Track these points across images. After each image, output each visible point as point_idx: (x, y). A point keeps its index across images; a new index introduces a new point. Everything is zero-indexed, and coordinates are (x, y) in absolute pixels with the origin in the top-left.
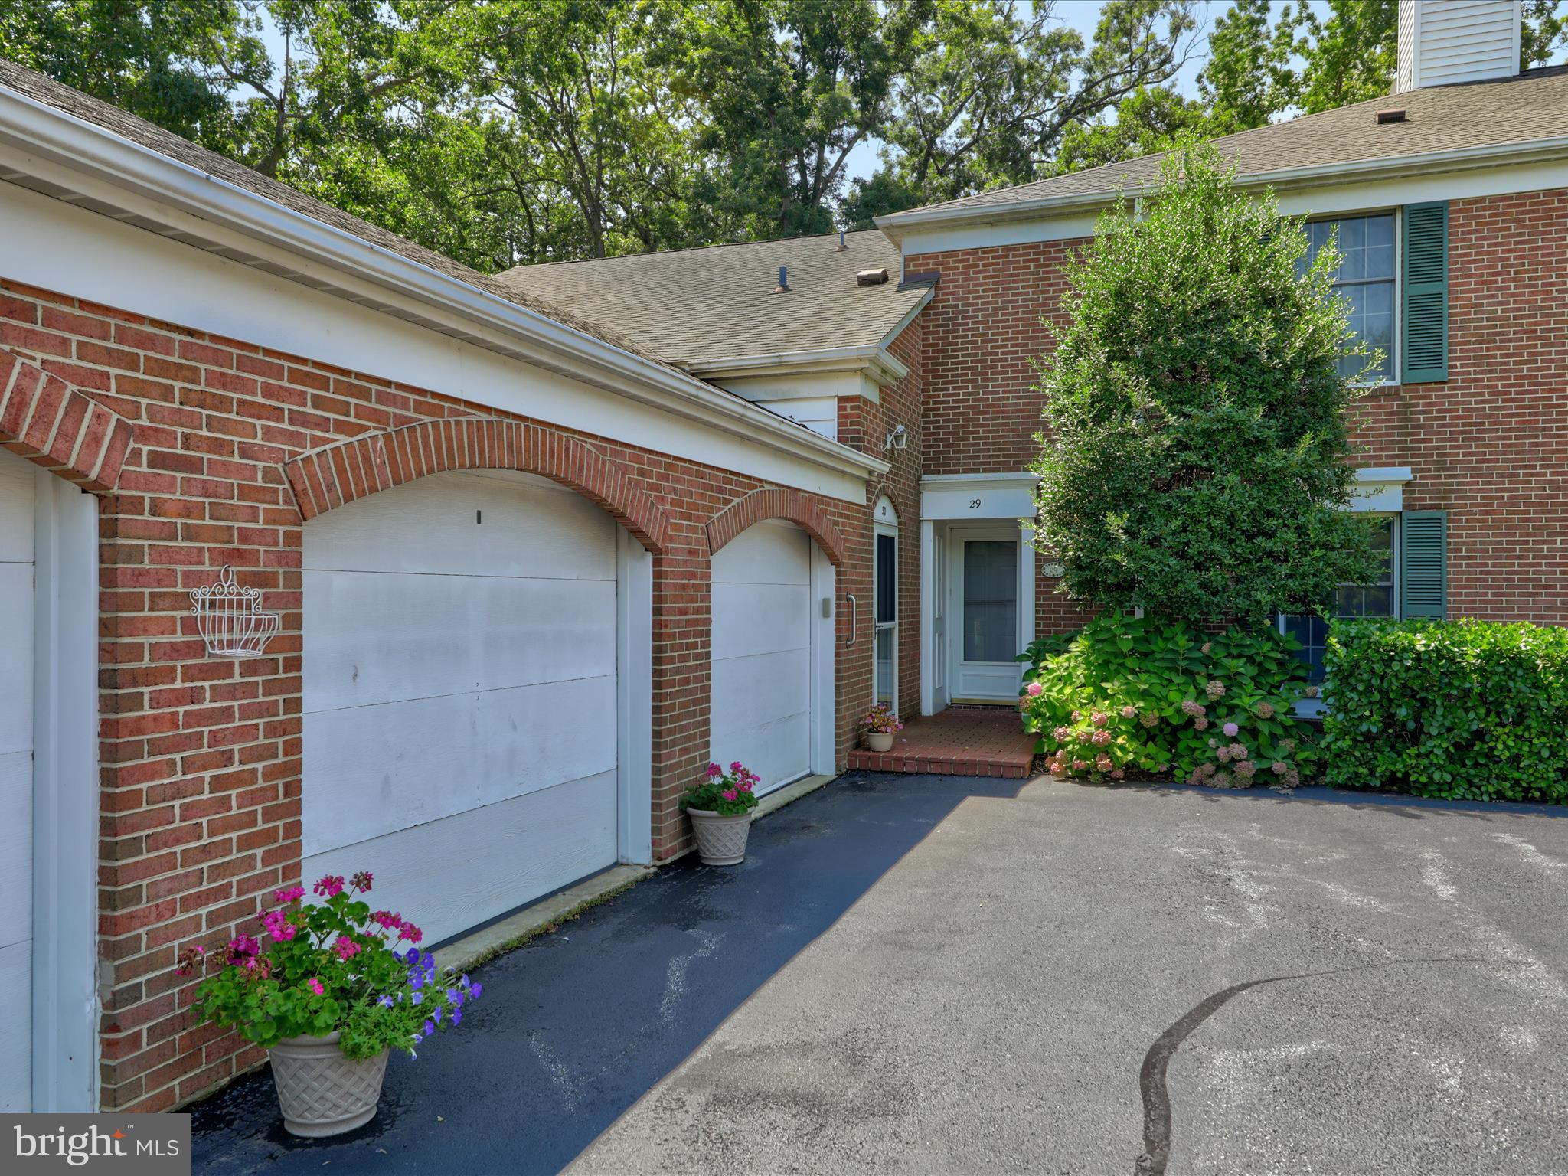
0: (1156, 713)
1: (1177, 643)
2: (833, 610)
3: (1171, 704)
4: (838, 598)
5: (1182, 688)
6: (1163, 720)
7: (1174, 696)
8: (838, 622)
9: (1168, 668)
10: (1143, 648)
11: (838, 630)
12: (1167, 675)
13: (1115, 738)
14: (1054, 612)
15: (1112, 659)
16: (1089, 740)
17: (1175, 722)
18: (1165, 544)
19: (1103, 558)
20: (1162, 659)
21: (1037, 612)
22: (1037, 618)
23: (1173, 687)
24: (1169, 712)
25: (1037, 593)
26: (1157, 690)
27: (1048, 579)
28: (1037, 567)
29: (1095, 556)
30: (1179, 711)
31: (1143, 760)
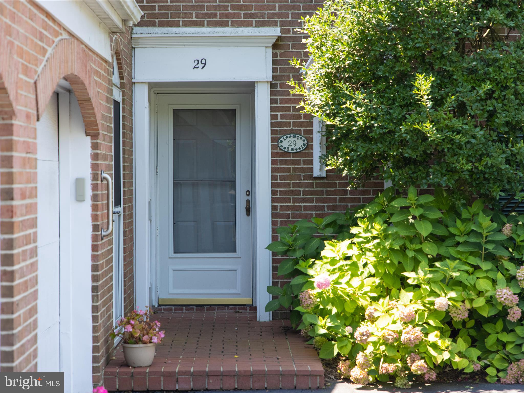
0: (468, 305)
1: (480, 226)
2: (89, 192)
3: (480, 293)
4: (95, 177)
5: (491, 275)
6: (472, 313)
7: (484, 284)
8: (95, 208)
9: (471, 254)
10: (441, 232)
11: (95, 218)
12: (473, 260)
13: (426, 334)
14: (292, 193)
15: (408, 245)
16: (397, 339)
17: (485, 314)
18: (470, 112)
19: (403, 128)
20: (466, 243)
21: (274, 193)
22: (273, 200)
23: (480, 274)
24: (480, 302)
25: (273, 170)
26: (464, 278)
27: (285, 154)
28: (273, 140)
29: (391, 126)
30: (490, 301)
31: (457, 359)
